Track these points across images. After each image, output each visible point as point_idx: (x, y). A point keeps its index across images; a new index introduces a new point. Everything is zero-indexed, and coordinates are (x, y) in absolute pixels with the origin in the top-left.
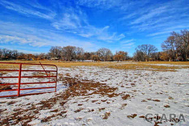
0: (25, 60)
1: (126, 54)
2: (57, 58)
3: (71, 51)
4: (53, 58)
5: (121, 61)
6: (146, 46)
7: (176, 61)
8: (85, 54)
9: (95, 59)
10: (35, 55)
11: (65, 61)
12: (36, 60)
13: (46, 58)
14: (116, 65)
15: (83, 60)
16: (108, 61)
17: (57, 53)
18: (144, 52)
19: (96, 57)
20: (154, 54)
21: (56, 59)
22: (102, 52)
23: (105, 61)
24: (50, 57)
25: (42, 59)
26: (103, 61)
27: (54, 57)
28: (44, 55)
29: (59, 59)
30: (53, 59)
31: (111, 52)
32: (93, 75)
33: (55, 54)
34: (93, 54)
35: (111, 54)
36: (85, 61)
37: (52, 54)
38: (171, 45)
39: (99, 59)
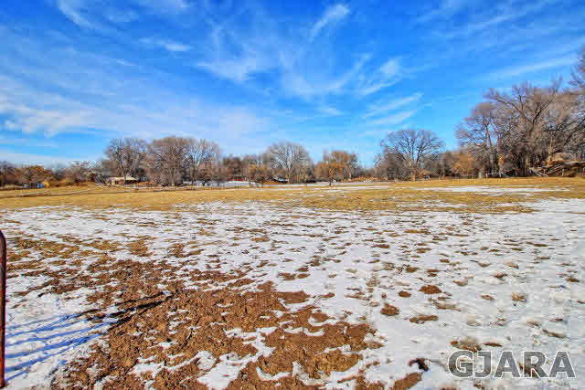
0: (16, 186)
1: (353, 158)
2: (133, 179)
3: (179, 154)
4: (117, 179)
5: (340, 181)
6: (412, 133)
7: (498, 177)
8: (227, 162)
9: (257, 176)
10: (54, 170)
11: (160, 187)
12: (58, 186)
13: (93, 179)
14: (327, 197)
15: (220, 180)
16: (299, 183)
17: (130, 162)
18: (404, 152)
19: (261, 172)
20: (434, 158)
21: (128, 182)
22: (281, 154)
23: (292, 183)
24: (108, 174)
25: (77, 182)
26: (286, 182)
27: (120, 175)
28: (85, 170)
29: (139, 181)
30: (117, 183)
31: (307, 154)
32: (246, 243)
33: (125, 163)
34: (251, 160)
35: (309, 160)
36: (226, 184)
37: (115, 164)
38: (482, 129)
39: (271, 178)
